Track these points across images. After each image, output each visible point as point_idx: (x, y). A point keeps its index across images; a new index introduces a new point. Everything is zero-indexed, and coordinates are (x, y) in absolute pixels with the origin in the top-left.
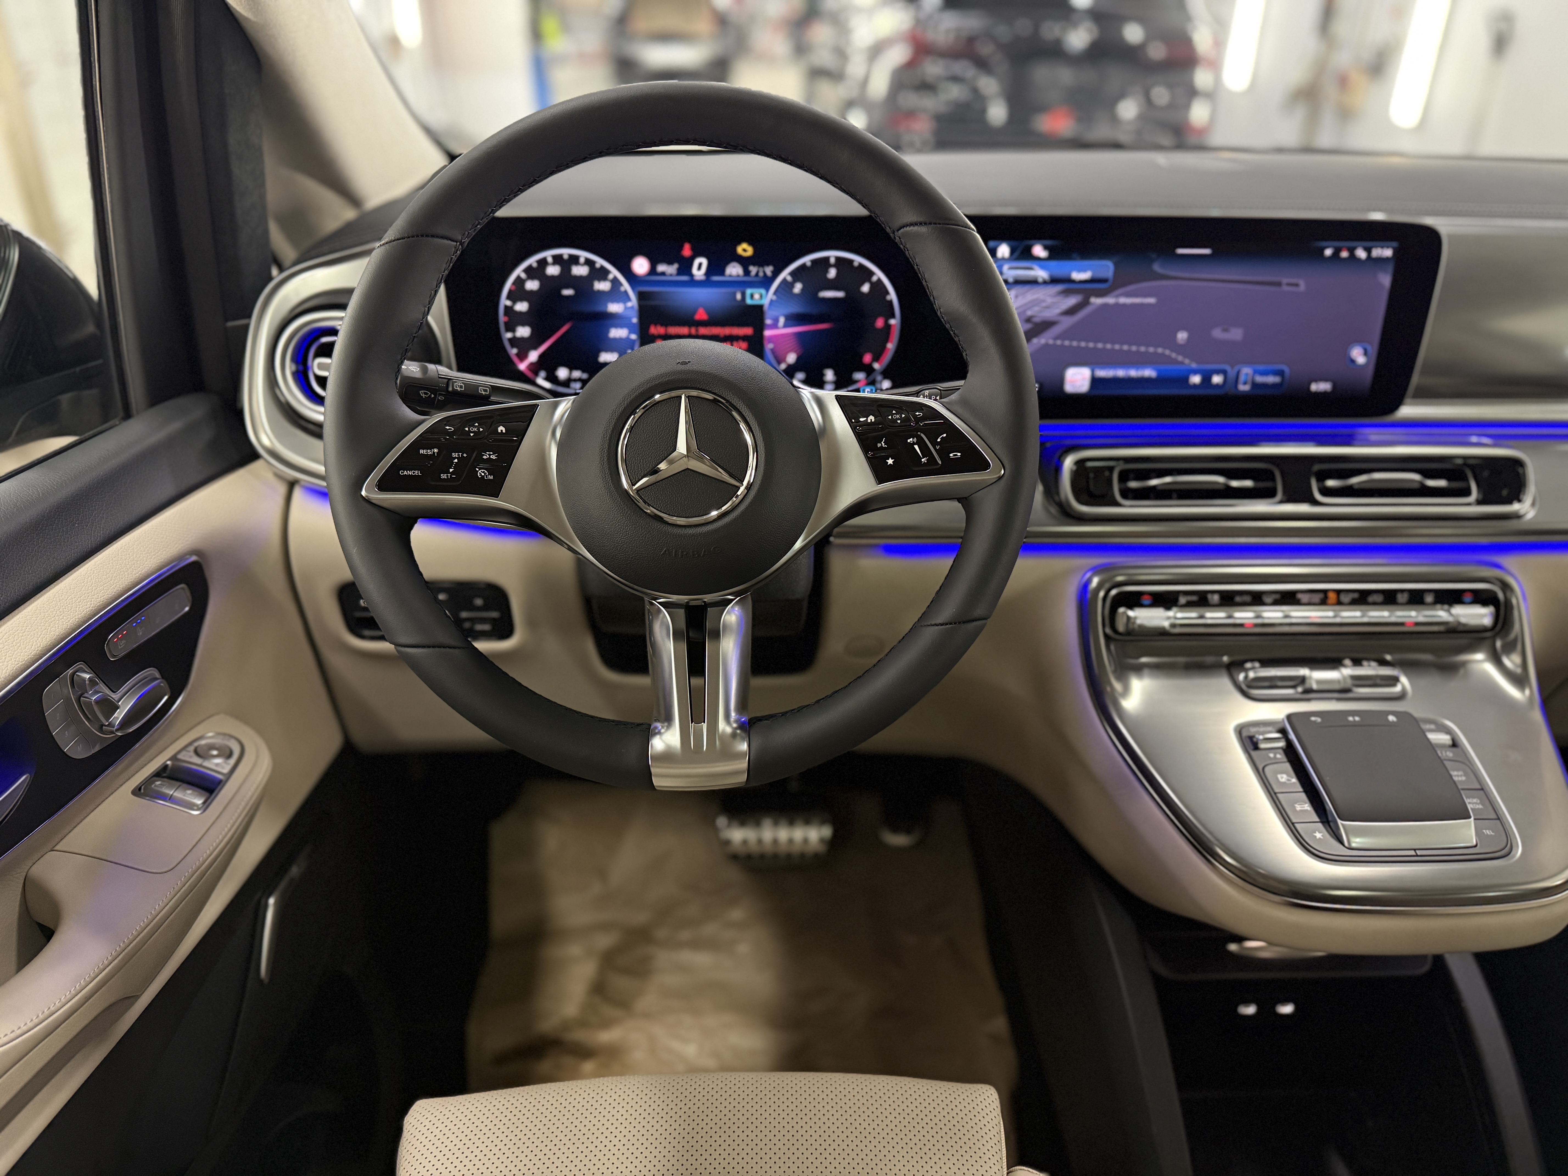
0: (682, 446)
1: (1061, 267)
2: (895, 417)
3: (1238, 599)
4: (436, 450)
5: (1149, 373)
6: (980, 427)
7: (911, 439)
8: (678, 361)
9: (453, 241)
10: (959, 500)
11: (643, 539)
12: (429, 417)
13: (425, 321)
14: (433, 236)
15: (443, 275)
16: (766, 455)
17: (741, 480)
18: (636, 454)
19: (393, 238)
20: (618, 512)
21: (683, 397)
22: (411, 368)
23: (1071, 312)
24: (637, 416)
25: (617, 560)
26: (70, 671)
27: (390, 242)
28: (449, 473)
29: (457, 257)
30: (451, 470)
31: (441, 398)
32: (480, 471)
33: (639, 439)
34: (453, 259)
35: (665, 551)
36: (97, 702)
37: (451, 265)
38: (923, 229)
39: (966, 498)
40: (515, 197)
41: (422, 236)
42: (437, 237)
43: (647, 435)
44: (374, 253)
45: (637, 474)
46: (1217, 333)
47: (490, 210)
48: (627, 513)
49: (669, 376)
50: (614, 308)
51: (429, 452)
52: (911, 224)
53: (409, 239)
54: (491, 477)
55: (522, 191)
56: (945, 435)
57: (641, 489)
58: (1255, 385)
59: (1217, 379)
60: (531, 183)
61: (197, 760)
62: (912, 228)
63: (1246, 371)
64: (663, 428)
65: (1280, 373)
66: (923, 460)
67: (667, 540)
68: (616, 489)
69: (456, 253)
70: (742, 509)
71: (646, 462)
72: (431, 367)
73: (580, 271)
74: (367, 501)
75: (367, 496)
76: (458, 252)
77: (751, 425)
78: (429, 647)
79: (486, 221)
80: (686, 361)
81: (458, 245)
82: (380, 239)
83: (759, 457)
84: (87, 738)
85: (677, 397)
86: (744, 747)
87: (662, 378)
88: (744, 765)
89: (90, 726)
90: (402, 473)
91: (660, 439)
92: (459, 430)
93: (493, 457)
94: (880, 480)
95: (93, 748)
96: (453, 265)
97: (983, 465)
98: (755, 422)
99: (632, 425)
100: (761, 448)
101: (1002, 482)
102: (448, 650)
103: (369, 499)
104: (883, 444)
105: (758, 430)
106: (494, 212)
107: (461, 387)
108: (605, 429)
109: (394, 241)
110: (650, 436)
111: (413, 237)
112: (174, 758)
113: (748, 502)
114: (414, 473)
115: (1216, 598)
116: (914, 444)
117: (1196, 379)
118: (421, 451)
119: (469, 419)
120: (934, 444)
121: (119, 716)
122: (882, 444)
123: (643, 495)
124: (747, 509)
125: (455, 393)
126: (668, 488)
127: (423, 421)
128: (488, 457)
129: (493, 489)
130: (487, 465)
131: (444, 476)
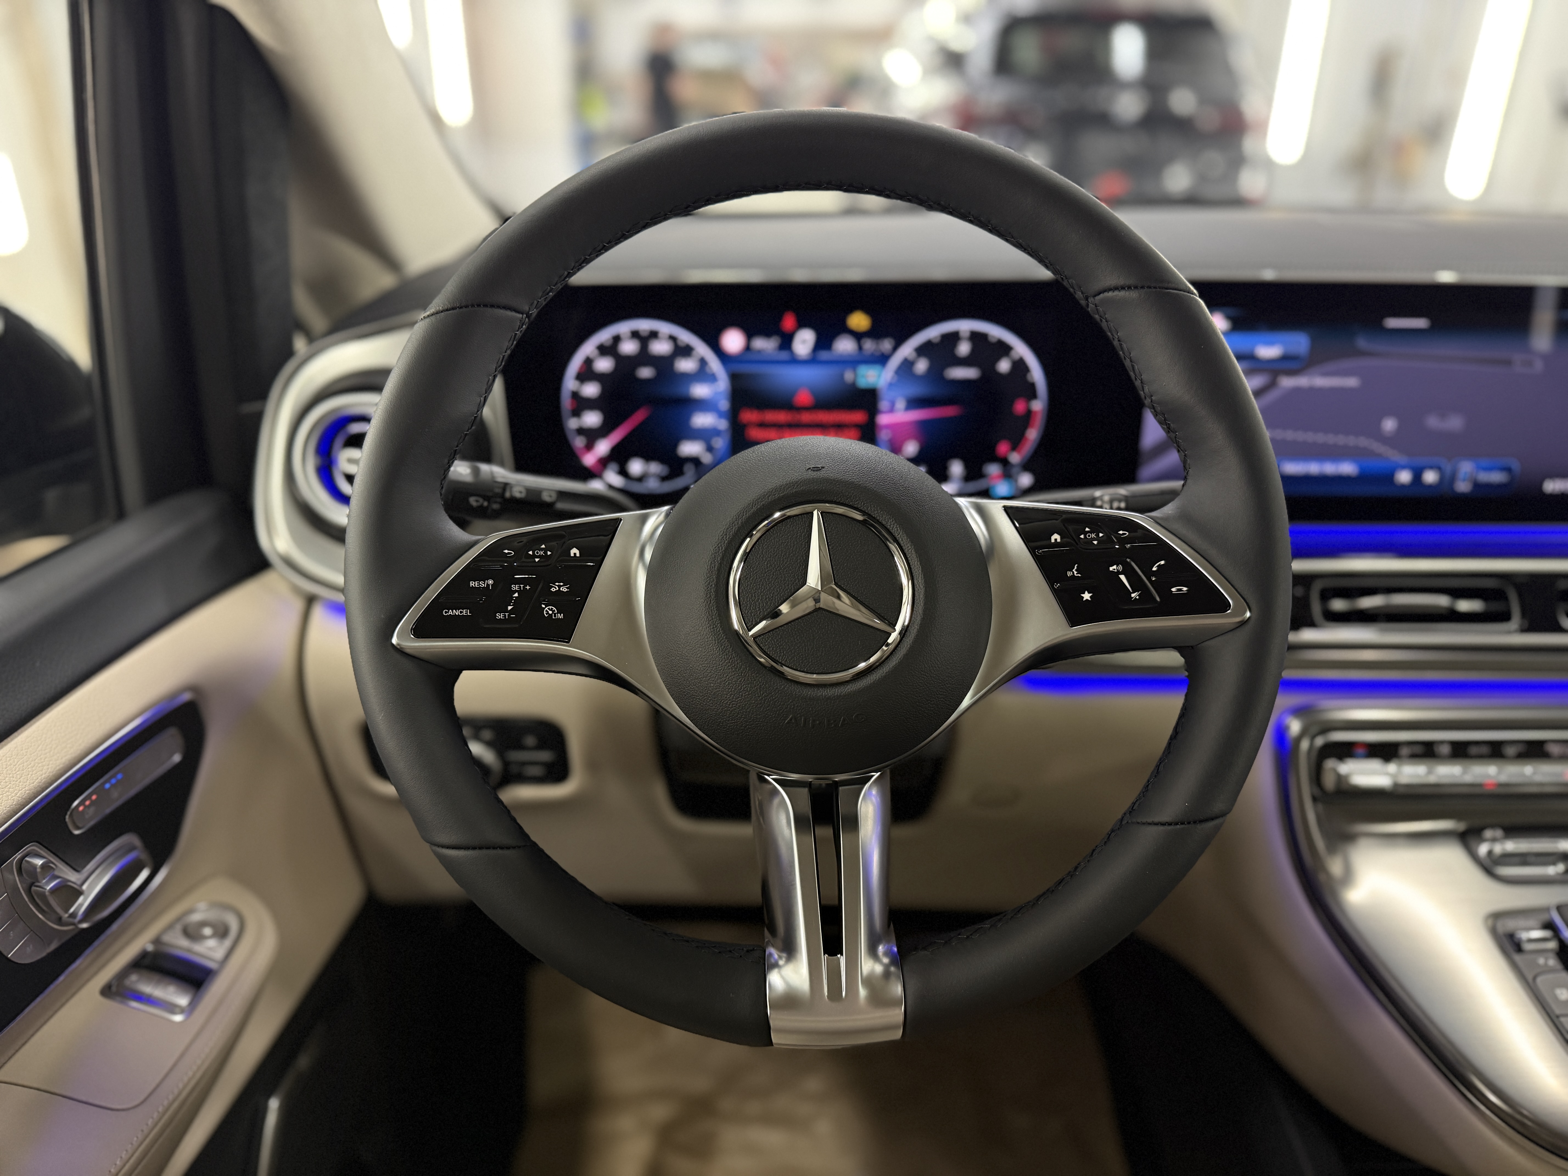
0: (813, 578)
2: (1089, 536)
3: (1473, 750)
4: (491, 582)
5: (1347, 468)
6: (1213, 553)
7: (1115, 567)
8: (808, 466)
9: (518, 312)
10: (1181, 649)
11: (761, 703)
12: (483, 537)
13: (479, 414)
14: (492, 306)
15: (504, 356)
16: (926, 591)
17: (892, 624)
18: (753, 588)
19: (441, 308)
20: (729, 666)
21: (815, 513)
22: (461, 470)
24: (755, 538)
25: (724, 728)
26: (18, 856)
27: (437, 313)
28: (507, 611)
29: (523, 332)
30: (510, 608)
31: (496, 506)
32: (546, 609)
33: (756, 569)
34: (517, 336)
35: (791, 719)
36: (53, 891)
37: (515, 342)
38: (1133, 294)
39: (1192, 647)
40: (597, 256)
41: (479, 306)
42: (499, 307)
43: (767, 564)
44: (417, 326)
45: (755, 615)
46: (1433, 422)
47: (566, 273)
48: (741, 668)
49: (797, 486)
50: (700, 391)
51: (482, 584)
52: (1116, 288)
53: (461, 310)
54: (561, 616)
55: (606, 249)
56: (1162, 562)
57: (760, 636)
58: (1477, 485)
59: (1430, 477)
60: (619, 239)
61: (184, 942)
62: (1116, 293)
63: (1466, 468)
64: (789, 555)
65: (1508, 470)
66: (1133, 595)
67: (794, 705)
68: (726, 635)
69: (522, 327)
70: (894, 663)
71: (766, 599)
72: (484, 468)
73: (660, 348)
74: (399, 650)
75: (398, 645)
76: (524, 326)
77: (906, 551)
78: (474, 848)
79: (559, 286)
80: (819, 466)
81: (524, 317)
82: (424, 308)
83: (916, 593)
84: (40, 934)
85: (808, 513)
86: (898, 990)
87: (787, 489)
88: (897, 1015)
89: (46, 918)
90: (446, 612)
91: (784, 569)
92: (521, 552)
93: (564, 589)
94: (1073, 621)
95: (49, 944)
96: (516, 344)
97: (1221, 606)
98: (911, 546)
99: (748, 551)
100: (920, 581)
101: (1247, 628)
102: (500, 851)
103: (401, 648)
104: (1075, 572)
105: (915, 557)
106: (570, 275)
107: (521, 492)
108: (713, 556)
109: (442, 312)
110: (771, 565)
111: (466, 307)
112: (157, 941)
113: (902, 654)
114: (461, 612)
115: (1445, 750)
116: (1119, 573)
117: (1404, 477)
118: (472, 584)
119: (536, 539)
120: (1149, 573)
121: (83, 903)
122: (1073, 573)
123: (762, 643)
124: (901, 663)
125: (514, 500)
126: (795, 634)
127: (475, 543)
128: (557, 589)
129: (564, 632)
130: (557, 600)
131: (500, 616)
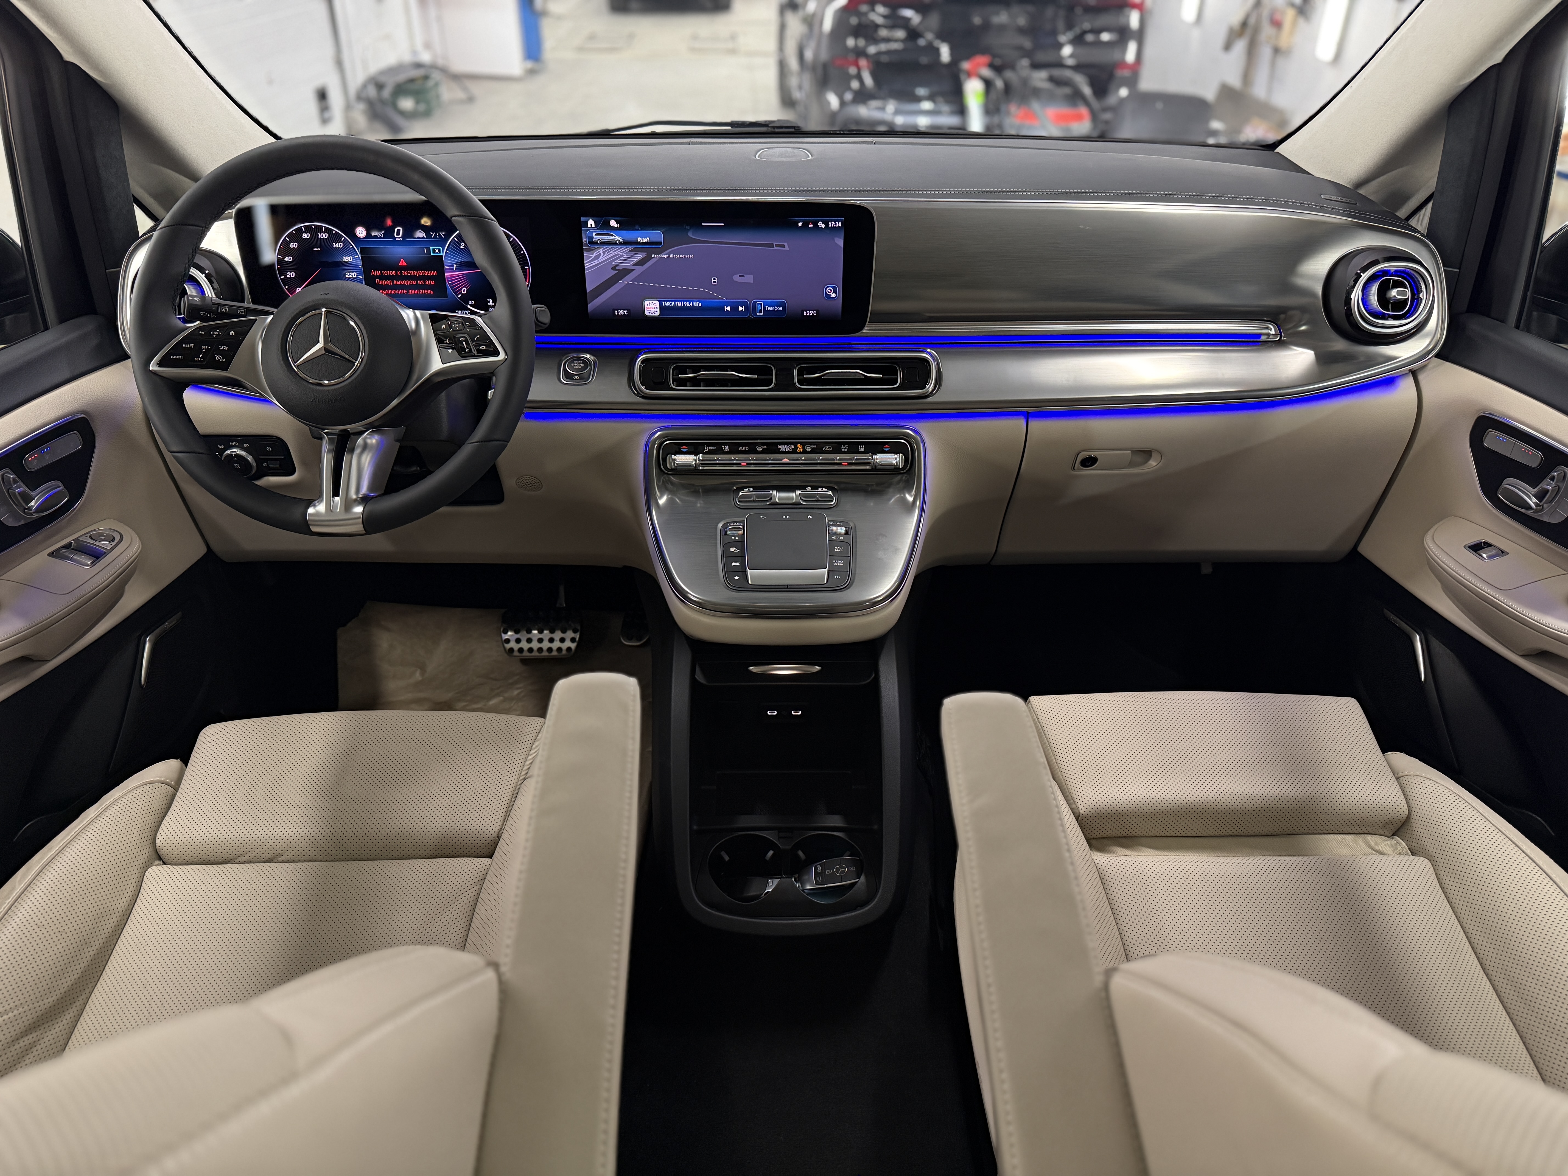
1: (630, 235)
3: (741, 448)
4: (193, 345)
5: (696, 304)
6: (497, 332)
8: (322, 293)
12: (192, 325)
14: (187, 225)
16: (370, 346)
19: (164, 226)
23: (640, 263)
26: (1, 473)
27: (162, 228)
28: (199, 357)
32: (217, 357)
36: (19, 493)
41: (180, 225)
46: (737, 278)
48: (291, 378)
50: (347, 259)
51: (189, 346)
53: (172, 227)
54: (224, 360)
56: (479, 336)
58: (767, 312)
59: (741, 308)
61: (91, 541)
63: (759, 303)
65: (781, 304)
66: (466, 350)
68: (286, 365)
70: (356, 376)
73: (323, 236)
74: (154, 373)
75: (153, 369)
78: (188, 452)
80: (327, 293)
81: (204, 229)
84: (13, 514)
85: (320, 313)
87: (311, 303)
89: (17, 508)
90: (174, 357)
92: (208, 334)
93: (226, 349)
95: (19, 521)
100: (367, 342)
101: (507, 363)
102: (198, 454)
103: (155, 371)
107: (226, 310)
109: (164, 228)
112: (77, 539)
114: (180, 357)
115: (727, 448)
117: (728, 308)
118: (184, 345)
119: (214, 328)
120: (473, 341)
121: (34, 504)
124: (359, 375)
127: (187, 328)
128: (223, 348)
129: (225, 366)
130: (222, 353)
131: (196, 359)
